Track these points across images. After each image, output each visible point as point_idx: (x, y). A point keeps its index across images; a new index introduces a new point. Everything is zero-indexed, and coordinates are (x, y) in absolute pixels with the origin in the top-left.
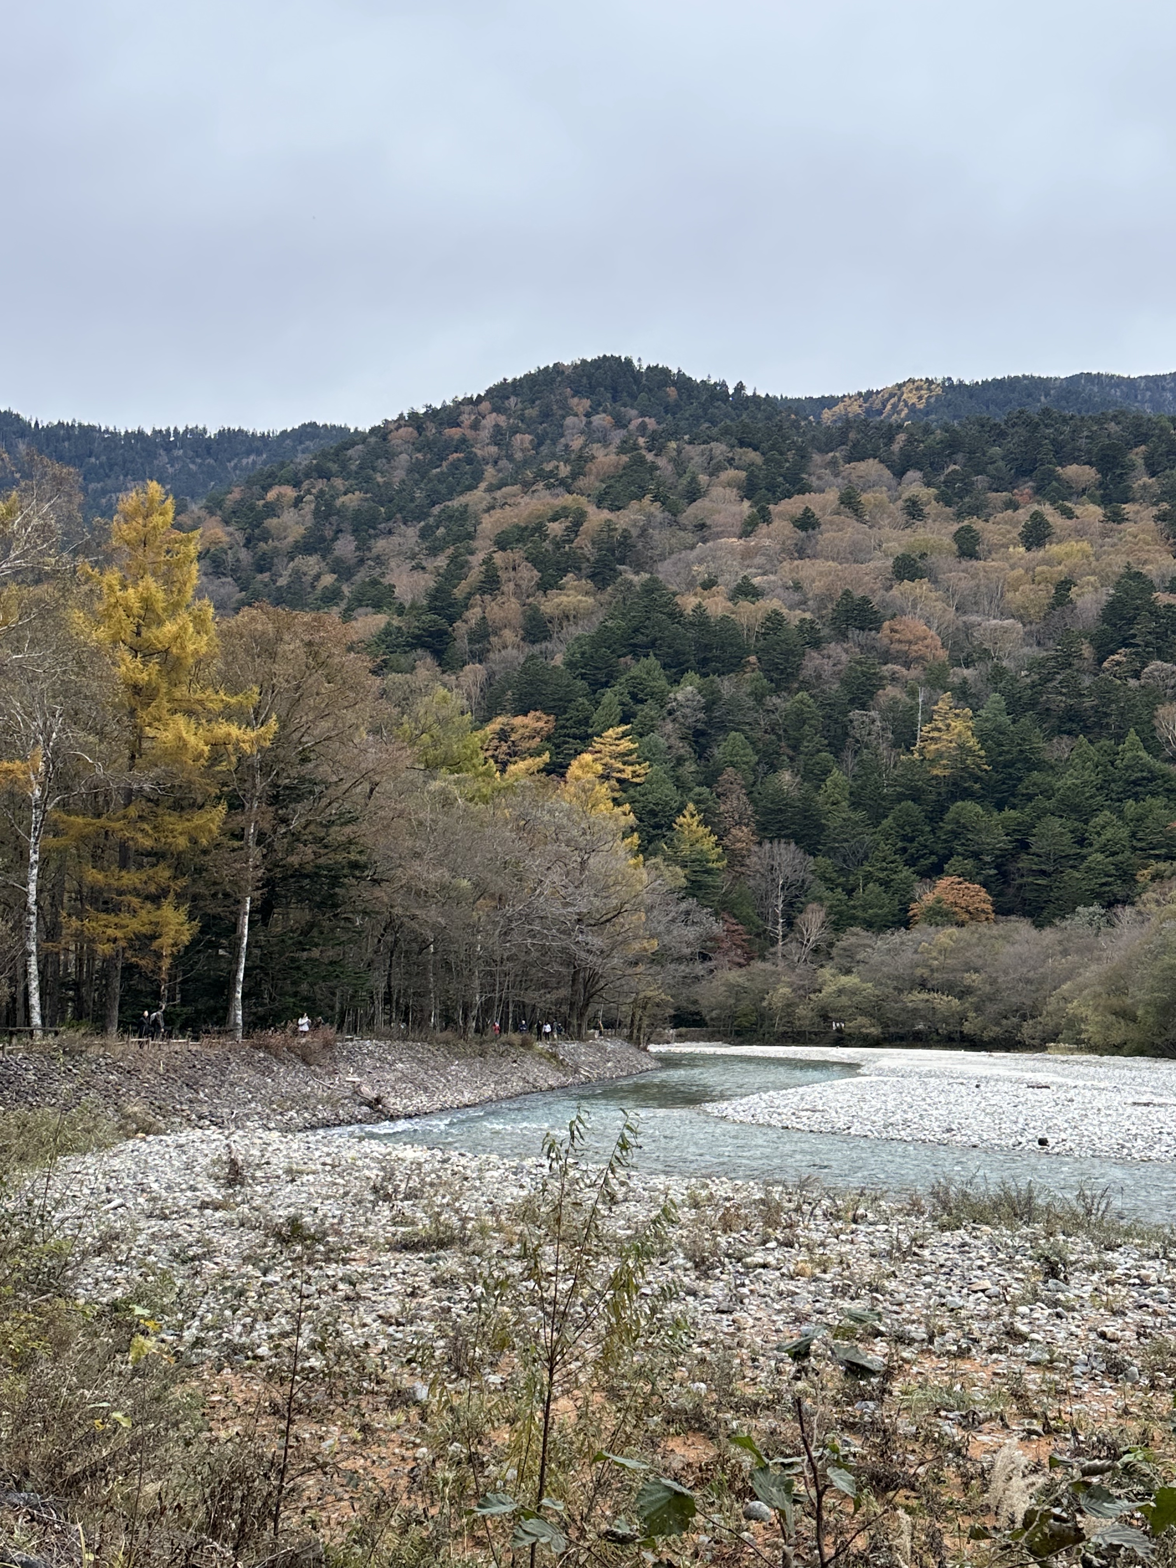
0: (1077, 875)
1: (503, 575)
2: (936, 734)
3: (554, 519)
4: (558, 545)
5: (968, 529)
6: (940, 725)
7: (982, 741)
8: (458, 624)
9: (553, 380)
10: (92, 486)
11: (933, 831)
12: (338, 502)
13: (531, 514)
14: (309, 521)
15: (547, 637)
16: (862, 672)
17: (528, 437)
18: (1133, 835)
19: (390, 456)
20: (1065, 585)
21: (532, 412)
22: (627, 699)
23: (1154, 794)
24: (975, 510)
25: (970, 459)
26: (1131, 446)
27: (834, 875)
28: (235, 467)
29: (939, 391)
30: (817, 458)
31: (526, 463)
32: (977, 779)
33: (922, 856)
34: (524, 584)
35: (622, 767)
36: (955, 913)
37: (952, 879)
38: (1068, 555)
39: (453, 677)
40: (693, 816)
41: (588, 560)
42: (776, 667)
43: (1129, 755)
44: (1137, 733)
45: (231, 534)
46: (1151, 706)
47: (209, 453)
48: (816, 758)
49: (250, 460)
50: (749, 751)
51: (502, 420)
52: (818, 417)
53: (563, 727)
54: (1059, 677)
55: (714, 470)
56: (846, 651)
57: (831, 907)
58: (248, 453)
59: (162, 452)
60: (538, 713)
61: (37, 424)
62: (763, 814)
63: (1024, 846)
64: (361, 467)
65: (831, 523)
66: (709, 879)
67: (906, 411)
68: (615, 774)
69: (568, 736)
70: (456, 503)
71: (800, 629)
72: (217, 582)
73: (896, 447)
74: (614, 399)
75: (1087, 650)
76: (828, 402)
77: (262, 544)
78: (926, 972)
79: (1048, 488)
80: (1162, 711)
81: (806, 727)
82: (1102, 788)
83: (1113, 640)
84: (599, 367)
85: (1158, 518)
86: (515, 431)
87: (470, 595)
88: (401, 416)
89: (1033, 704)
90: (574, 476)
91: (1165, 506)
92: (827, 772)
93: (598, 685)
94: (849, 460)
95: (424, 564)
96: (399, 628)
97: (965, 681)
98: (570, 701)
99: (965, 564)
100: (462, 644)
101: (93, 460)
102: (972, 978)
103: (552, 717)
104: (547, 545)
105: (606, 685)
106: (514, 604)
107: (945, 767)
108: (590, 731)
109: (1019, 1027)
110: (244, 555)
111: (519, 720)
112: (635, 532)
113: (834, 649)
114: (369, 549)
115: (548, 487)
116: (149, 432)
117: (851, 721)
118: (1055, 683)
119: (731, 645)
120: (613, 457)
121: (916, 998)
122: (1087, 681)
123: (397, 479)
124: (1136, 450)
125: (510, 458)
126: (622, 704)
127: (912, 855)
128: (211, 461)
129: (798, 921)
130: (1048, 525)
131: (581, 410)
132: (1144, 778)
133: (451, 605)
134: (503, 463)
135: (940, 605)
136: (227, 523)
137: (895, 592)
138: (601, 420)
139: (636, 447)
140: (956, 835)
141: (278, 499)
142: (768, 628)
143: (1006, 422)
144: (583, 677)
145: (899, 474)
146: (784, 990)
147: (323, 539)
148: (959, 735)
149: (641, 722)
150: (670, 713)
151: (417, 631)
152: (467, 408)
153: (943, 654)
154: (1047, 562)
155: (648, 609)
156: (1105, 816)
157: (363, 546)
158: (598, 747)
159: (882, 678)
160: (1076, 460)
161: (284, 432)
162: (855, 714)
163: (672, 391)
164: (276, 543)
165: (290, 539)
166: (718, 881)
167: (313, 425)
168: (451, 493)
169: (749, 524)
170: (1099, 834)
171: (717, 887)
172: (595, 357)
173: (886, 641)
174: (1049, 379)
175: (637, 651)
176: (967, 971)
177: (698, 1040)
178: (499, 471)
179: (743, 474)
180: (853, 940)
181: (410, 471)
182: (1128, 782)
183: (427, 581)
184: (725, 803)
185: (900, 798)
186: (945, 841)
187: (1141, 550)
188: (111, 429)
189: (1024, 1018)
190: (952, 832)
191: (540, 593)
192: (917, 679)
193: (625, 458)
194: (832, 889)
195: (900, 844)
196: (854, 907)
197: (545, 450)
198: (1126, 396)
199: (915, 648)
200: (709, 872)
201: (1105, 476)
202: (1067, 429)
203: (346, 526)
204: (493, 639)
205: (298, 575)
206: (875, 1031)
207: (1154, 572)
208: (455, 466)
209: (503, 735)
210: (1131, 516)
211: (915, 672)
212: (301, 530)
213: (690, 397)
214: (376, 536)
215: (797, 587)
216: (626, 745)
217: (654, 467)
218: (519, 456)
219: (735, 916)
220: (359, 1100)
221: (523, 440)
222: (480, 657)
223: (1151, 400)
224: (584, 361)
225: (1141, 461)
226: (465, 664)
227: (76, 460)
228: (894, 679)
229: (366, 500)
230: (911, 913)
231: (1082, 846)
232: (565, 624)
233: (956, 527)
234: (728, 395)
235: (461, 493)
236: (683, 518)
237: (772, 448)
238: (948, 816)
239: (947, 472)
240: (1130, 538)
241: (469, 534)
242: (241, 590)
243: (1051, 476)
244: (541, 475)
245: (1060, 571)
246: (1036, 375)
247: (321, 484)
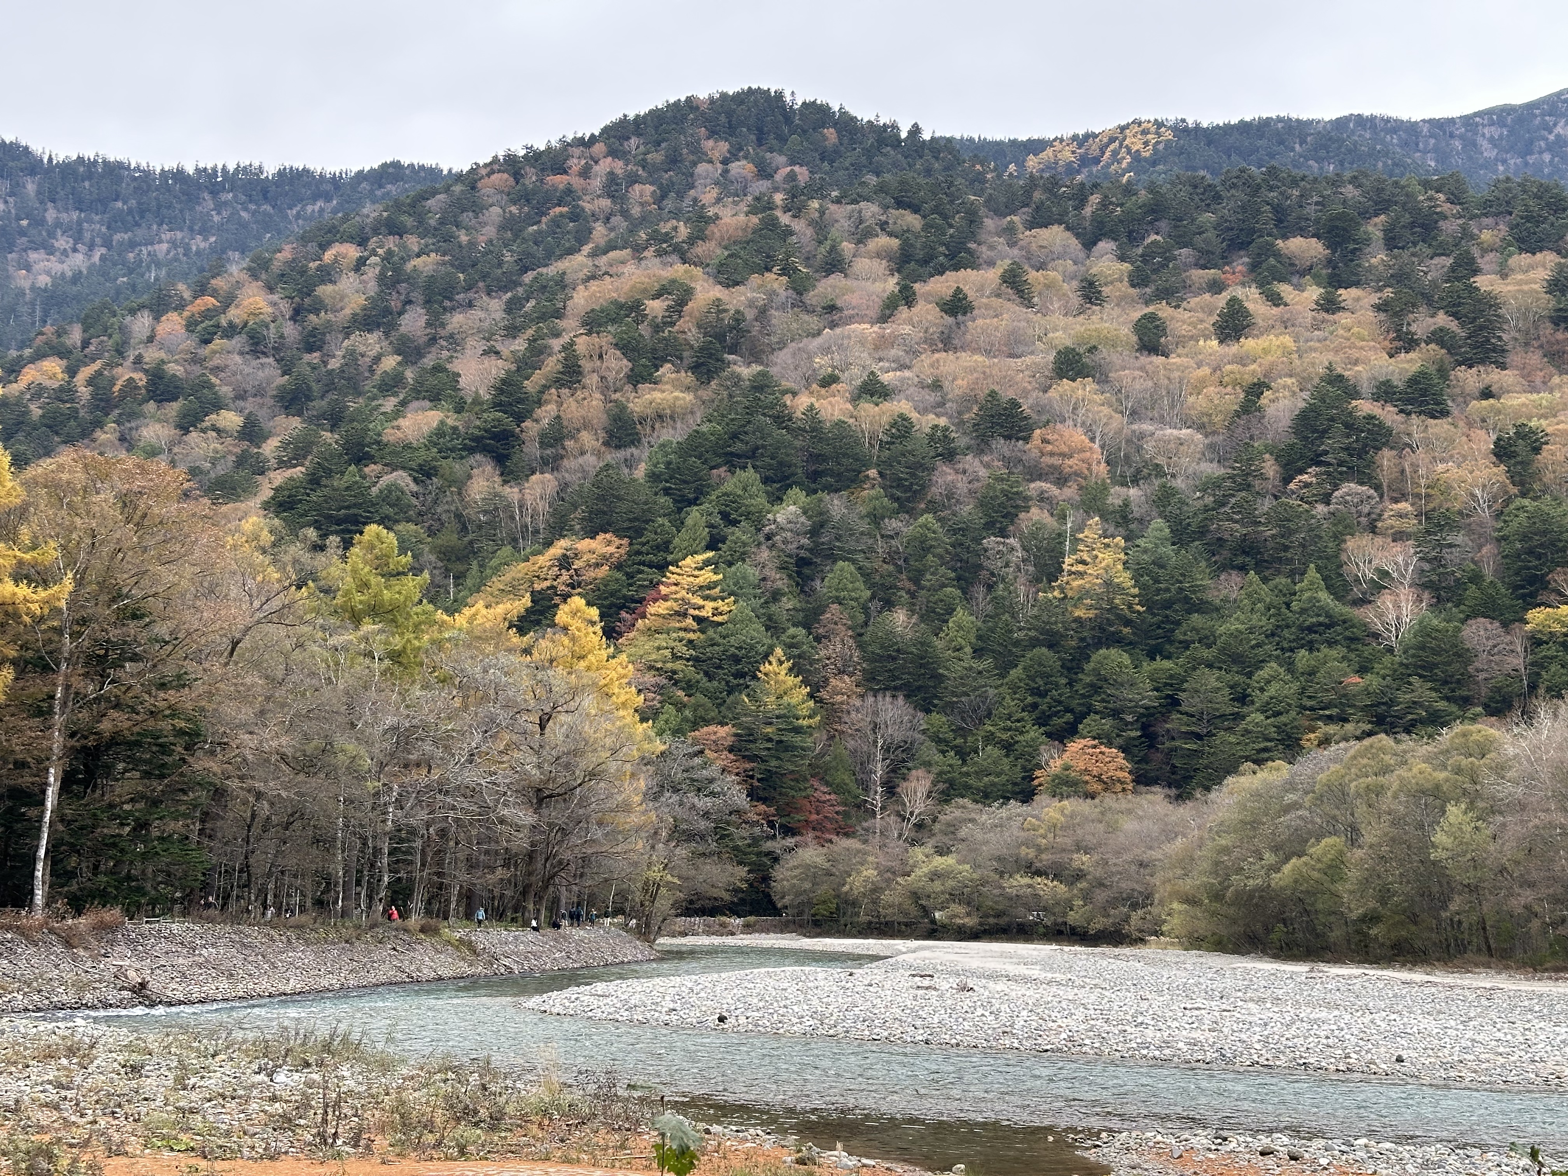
0: (1233, 739)
1: (586, 365)
2: (1080, 568)
3: (657, 296)
4: (657, 328)
5: (1151, 318)
6: (1086, 557)
7: (1136, 578)
8: (527, 424)
9: (684, 117)
10: (118, 237)
11: (1070, 684)
12: (409, 266)
13: (634, 286)
14: (372, 288)
15: (635, 441)
16: (1002, 490)
17: (649, 188)
18: (1303, 690)
19: (477, 208)
20: (1256, 389)
21: (656, 157)
22: (717, 520)
23: (1331, 644)
24: (1167, 294)
25: (1176, 227)
26: (1366, 215)
27: (951, 735)
28: (298, 216)
29: (1169, 135)
30: (990, 223)
31: (644, 219)
32: (1128, 623)
33: (1056, 714)
34: (611, 376)
35: (701, 602)
36: (1087, 782)
37: (1084, 742)
38: (1266, 351)
39: (516, 490)
40: (781, 663)
41: (692, 347)
42: (898, 483)
43: (1307, 595)
44: (1318, 569)
45: (275, 304)
46: (1338, 539)
47: (266, 198)
48: (941, 595)
49: (317, 208)
50: (860, 585)
51: (619, 167)
52: (1021, 165)
53: (639, 553)
54: (1233, 500)
55: (862, 236)
56: (987, 466)
57: (940, 774)
58: (315, 198)
59: (206, 195)
60: (608, 536)
61: (50, 159)
62: (871, 661)
63: (1174, 702)
64: (442, 222)
65: (987, 307)
66: (797, 739)
67: (1128, 159)
68: (691, 611)
69: (643, 563)
70: (551, 270)
71: (931, 437)
72: (255, 363)
73: (1088, 211)
74: (760, 142)
75: (1270, 468)
76: (1035, 146)
77: (312, 317)
78: (1031, 853)
79: (1264, 266)
80: (1351, 544)
81: (930, 557)
82: (1273, 635)
83: (1302, 457)
84: (742, 102)
85: (1378, 308)
86: (633, 179)
87: (545, 388)
88: (495, 159)
89: (1202, 532)
90: (692, 240)
91: (1388, 293)
92: (950, 611)
93: (684, 503)
94: (1031, 225)
95: (499, 347)
96: (455, 429)
97: (1126, 504)
98: (647, 522)
99: (1145, 359)
100: (532, 449)
101: (119, 204)
102: (1082, 860)
103: (625, 541)
104: (644, 330)
105: (694, 502)
106: (596, 401)
107: (1090, 608)
108: (670, 558)
109: (1127, 919)
110: (291, 330)
111: (585, 544)
112: (750, 314)
113: (970, 462)
114: (443, 325)
115: (660, 254)
116: (190, 170)
117: (986, 550)
118: (1227, 509)
119: (845, 455)
120: (742, 217)
121: (1019, 882)
122: (1265, 505)
123: (484, 238)
124: (1376, 220)
125: (625, 214)
126: (711, 526)
127: (1043, 712)
128: (267, 207)
129: (899, 790)
130: (1247, 314)
131: (716, 155)
132: (1320, 624)
133: (520, 401)
134: (616, 220)
135: (1106, 410)
136: (271, 289)
137: (1052, 393)
138: (741, 168)
139: (770, 206)
140: (1095, 689)
141: (336, 261)
142: (893, 436)
143: (1223, 183)
144: (667, 491)
145: (1089, 244)
146: (870, 873)
147: (387, 311)
148: (1106, 569)
149: (730, 549)
150: (768, 537)
151: (477, 432)
152: (577, 151)
153: (1102, 469)
154: (1242, 360)
155: (750, 411)
156: (1271, 668)
157: (435, 321)
158: (674, 578)
159: (1027, 499)
160: (1302, 232)
161: (360, 173)
162: (991, 541)
163: (831, 134)
164: (330, 316)
165: (348, 311)
166: (809, 742)
167: (396, 165)
168: (550, 256)
169: (888, 307)
170: (1262, 690)
171: (809, 748)
172: (738, 89)
173: (1035, 453)
174: (1310, 123)
175: (733, 462)
176: (1078, 851)
177: (768, 931)
178: (612, 229)
179: (895, 243)
180: (958, 813)
181: (502, 228)
182: (1302, 629)
183: (497, 369)
184: (826, 647)
185: (1034, 643)
186: (1083, 696)
187: (1353, 346)
188: (144, 165)
189: (1134, 906)
190: (1092, 685)
191: (629, 387)
192: (1068, 500)
193: (755, 220)
194: (943, 752)
195: (1029, 700)
196: (967, 774)
197: (669, 204)
198: (1405, 144)
199: (1070, 462)
200: (798, 730)
201: (1334, 252)
202: (1296, 193)
203: (417, 296)
204: (569, 444)
205: (352, 356)
206: (970, 922)
207: (1365, 376)
208: (556, 223)
209: (564, 562)
210: (1349, 304)
211: (1070, 492)
212: (361, 300)
213: (852, 141)
214: (453, 309)
215: (936, 386)
216: (708, 576)
217: (788, 232)
218: (636, 211)
219: (827, 784)
220: (120, 983)
221: (643, 191)
222: (551, 464)
223: (1436, 150)
224: (724, 96)
225: (1380, 234)
226: (533, 473)
227: (101, 203)
228: (1043, 499)
229: (444, 263)
230: (1036, 782)
231: (1244, 704)
232: (657, 425)
233: (1137, 315)
234: (899, 141)
235: (560, 257)
236: (812, 297)
237: (936, 210)
238: (1088, 667)
239: (1149, 240)
240: (1341, 332)
241: (558, 311)
242: (284, 373)
243: (1271, 251)
244: (657, 238)
245: (1253, 371)
246: (1294, 116)
247: (391, 243)
